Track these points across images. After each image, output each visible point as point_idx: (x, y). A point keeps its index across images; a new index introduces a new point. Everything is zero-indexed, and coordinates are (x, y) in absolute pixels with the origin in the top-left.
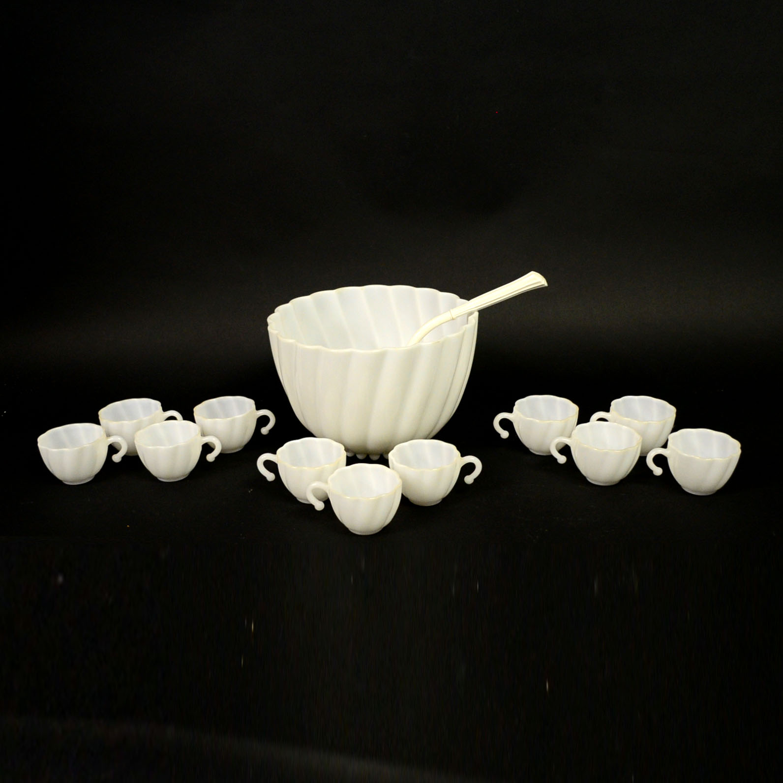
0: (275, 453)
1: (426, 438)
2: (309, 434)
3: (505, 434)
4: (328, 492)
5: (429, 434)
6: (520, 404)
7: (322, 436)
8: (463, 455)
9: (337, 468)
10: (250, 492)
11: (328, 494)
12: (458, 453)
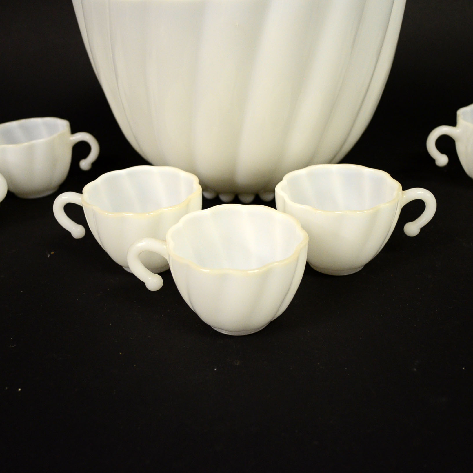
0: (80, 191)
1: (330, 162)
2: (141, 161)
3: (442, 160)
4: (167, 258)
5: (335, 156)
6: (463, 113)
7: (164, 164)
8: (405, 188)
9: (186, 212)
10: (49, 256)
11: (168, 261)
12: (396, 185)
